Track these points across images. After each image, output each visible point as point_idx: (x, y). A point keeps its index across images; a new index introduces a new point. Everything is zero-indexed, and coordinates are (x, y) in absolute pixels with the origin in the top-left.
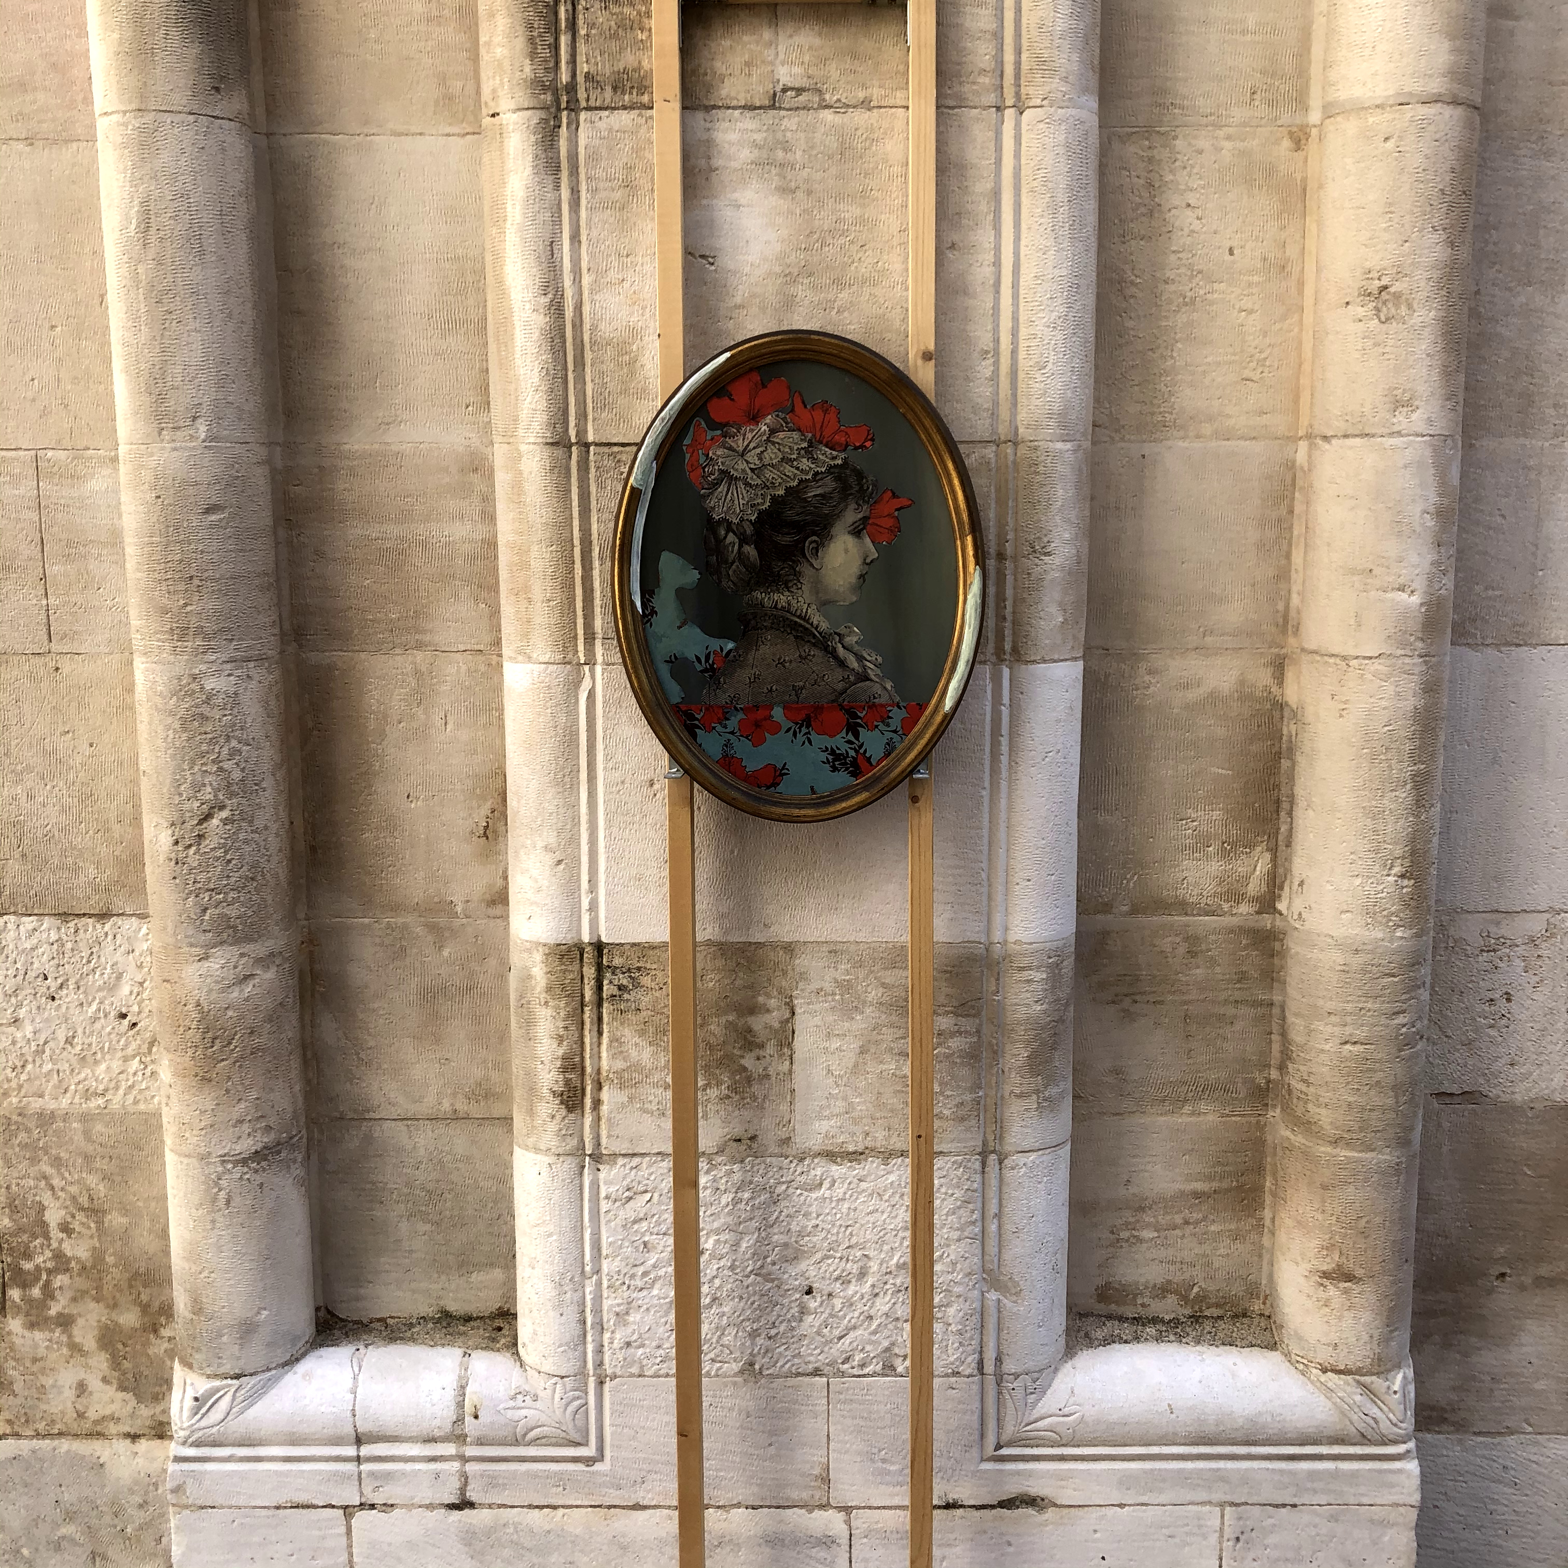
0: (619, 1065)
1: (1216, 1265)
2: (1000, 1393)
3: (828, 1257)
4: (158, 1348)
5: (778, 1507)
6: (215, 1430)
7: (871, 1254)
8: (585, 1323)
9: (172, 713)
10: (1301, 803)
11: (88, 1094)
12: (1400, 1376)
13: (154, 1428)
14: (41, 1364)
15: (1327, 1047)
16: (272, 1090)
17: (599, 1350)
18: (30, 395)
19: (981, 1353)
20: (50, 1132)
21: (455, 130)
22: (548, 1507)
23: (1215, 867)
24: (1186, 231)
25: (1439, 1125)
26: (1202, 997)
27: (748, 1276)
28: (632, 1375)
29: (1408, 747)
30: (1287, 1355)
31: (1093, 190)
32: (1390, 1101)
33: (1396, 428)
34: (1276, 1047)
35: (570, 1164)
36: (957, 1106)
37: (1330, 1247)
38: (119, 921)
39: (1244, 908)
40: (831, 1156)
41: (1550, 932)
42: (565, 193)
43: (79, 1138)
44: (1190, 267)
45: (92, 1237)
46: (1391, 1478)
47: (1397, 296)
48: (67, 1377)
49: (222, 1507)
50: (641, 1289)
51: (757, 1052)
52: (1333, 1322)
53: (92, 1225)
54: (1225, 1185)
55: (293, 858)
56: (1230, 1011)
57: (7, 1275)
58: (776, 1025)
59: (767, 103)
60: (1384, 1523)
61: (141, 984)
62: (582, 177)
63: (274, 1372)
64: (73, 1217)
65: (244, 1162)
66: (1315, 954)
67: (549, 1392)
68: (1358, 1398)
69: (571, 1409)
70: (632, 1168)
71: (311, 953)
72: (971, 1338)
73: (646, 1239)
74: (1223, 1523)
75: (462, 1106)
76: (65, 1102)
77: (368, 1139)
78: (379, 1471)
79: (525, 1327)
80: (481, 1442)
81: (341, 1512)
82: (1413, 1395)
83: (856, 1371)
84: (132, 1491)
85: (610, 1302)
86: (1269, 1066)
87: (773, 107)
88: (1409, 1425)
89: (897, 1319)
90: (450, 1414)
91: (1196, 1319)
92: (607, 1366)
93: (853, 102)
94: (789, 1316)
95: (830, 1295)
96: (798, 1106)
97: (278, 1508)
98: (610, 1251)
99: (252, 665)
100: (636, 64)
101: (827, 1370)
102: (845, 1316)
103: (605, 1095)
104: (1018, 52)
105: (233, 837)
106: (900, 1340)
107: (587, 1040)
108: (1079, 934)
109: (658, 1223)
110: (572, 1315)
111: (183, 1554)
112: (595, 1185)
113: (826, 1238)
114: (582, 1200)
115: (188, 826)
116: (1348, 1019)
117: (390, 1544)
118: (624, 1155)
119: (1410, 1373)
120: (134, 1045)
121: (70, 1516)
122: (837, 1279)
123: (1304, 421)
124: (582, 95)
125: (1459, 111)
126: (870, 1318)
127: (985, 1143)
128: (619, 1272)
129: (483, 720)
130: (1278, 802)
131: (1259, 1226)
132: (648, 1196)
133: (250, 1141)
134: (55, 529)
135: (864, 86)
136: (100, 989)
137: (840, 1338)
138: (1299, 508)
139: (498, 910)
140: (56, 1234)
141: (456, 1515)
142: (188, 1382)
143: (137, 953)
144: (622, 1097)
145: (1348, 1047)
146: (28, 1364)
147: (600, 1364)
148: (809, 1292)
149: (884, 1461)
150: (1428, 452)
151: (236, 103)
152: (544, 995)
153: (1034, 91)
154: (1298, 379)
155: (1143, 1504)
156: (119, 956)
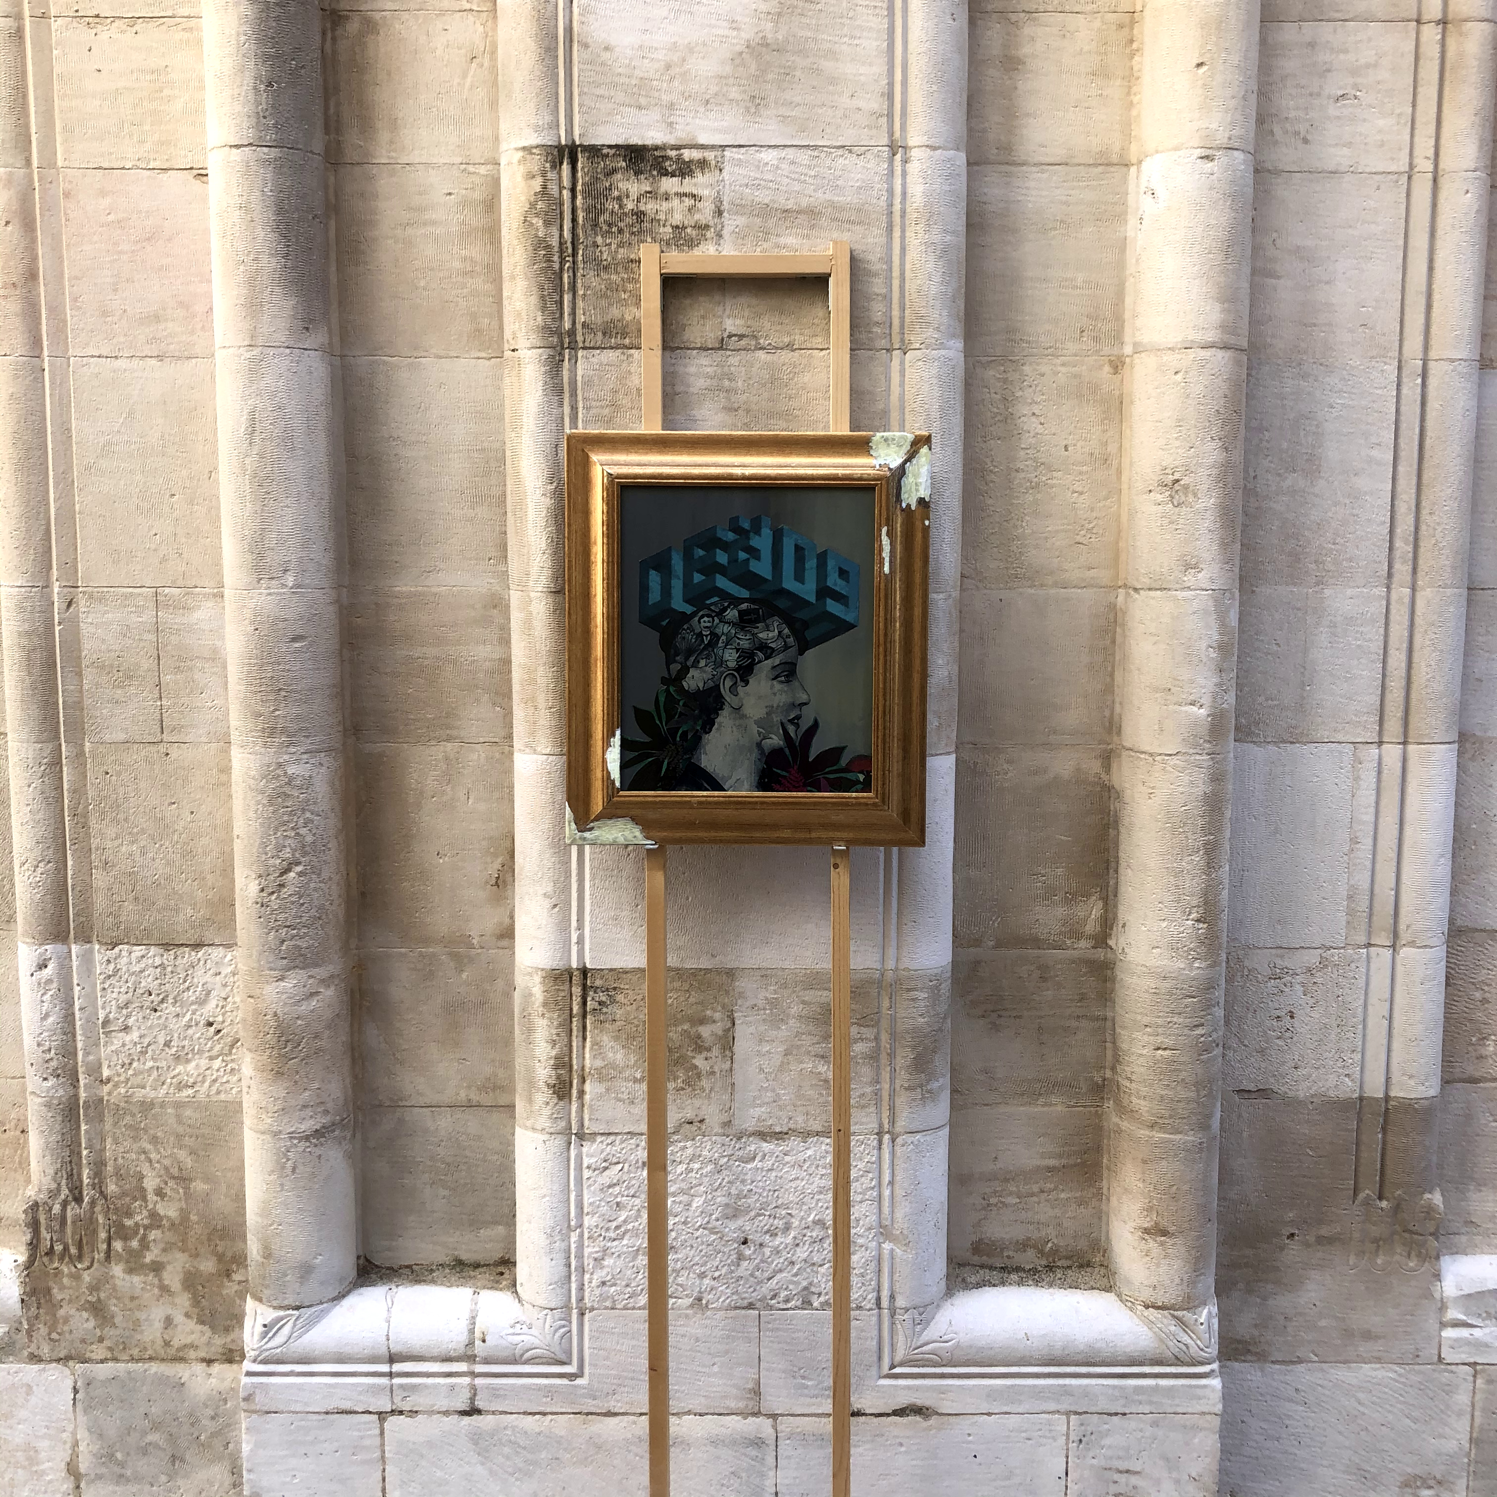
0: (599, 1063)
1: (1065, 1225)
2: (893, 1323)
3: (760, 1215)
4: (230, 1288)
5: (720, 1414)
6: (278, 1350)
7: (794, 1212)
8: (570, 1266)
9: (262, 792)
10: (1123, 864)
11: (181, 1086)
12: (1205, 1311)
13: (224, 1354)
14: (137, 1302)
15: (1144, 1052)
16: (330, 1082)
17: (581, 1288)
18: (153, 546)
19: (879, 1292)
20: (149, 1116)
21: (483, 355)
22: (539, 1413)
23: (1061, 911)
24: (1032, 434)
25: (1240, 1116)
26: (1052, 1013)
27: (697, 1230)
28: (606, 1308)
29: (1200, 822)
30: (1119, 1296)
31: (959, 407)
32: (1193, 1095)
33: (1187, 584)
34: (1109, 1053)
35: (560, 1141)
36: (860, 1097)
37: (1149, 1209)
38: (210, 950)
39: (1083, 944)
40: (762, 1135)
41: (1324, 964)
42: (567, 410)
43: (172, 1121)
44: (1035, 460)
45: (180, 1200)
46: (1199, 1392)
47: (1186, 488)
48: (157, 1313)
49: (282, 1412)
50: (614, 1240)
51: (705, 1054)
52: (1153, 1268)
53: (181, 1191)
54: (1071, 1162)
55: (349, 902)
56: (1074, 1023)
57: (113, 1230)
58: (720, 1033)
59: (717, 345)
60: (1196, 1428)
61: (225, 999)
62: (580, 398)
63: (325, 1305)
64: (166, 1183)
65: (307, 1138)
66: (1135, 980)
67: (541, 1321)
68: (1173, 1328)
69: (558, 1334)
70: (608, 1144)
71: (360, 975)
72: (871, 1280)
73: (618, 1200)
74: (1068, 1428)
75: (475, 1097)
76: (163, 1091)
77: (401, 1121)
78: (406, 1384)
79: (522, 1271)
80: (487, 1361)
81: (376, 1416)
82: (1216, 1326)
83: (782, 1306)
84: (206, 1406)
85: (590, 1250)
86: (1105, 1068)
87: (721, 348)
88: (1214, 1350)
89: (814, 1264)
90: (464, 1338)
91: (1050, 1268)
92: (586, 1300)
93: (781, 345)
94: (729, 1261)
95: (761, 1245)
96: (737, 1096)
97: (327, 1413)
98: (590, 1210)
99: (323, 754)
100: (620, 316)
101: (758, 1305)
102: (772, 1262)
103: (588, 1087)
104: (903, 309)
105: (305, 886)
106: (816, 1281)
107: (574, 1044)
108: (955, 963)
109: (628, 1188)
110: (560, 1261)
111: (251, 1450)
112: (579, 1157)
113: (758, 1200)
114: (569, 1169)
115: (271, 878)
116: (1160, 1030)
117: (414, 1443)
118: (602, 1134)
119: (1215, 1310)
120: (218, 1048)
121: (156, 1426)
122: (766, 1233)
123: (1122, 575)
124: (579, 338)
125: (1228, 354)
126: (792, 1263)
127: (881, 1126)
128: (597, 1226)
129: (496, 795)
130: (1108, 862)
131: (1099, 1195)
132: (620, 1166)
133: (312, 1122)
134: (169, 648)
135: (789, 334)
136: (192, 1003)
137: (769, 1279)
138: (1119, 639)
139: (505, 943)
140: (151, 1197)
141: (467, 1420)
142: (259, 1312)
143: (223, 975)
144: (601, 1088)
145: (1160, 1052)
146: (127, 1301)
147: (581, 1299)
148: (745, 1242)
149: (803, 1377)
150: (1211, 603)
151: (319, 337)
152: (541, 1009)
153: (915, 340)
154: (1117, 543)
155: (1006, 1413)
156: (208, 978)
